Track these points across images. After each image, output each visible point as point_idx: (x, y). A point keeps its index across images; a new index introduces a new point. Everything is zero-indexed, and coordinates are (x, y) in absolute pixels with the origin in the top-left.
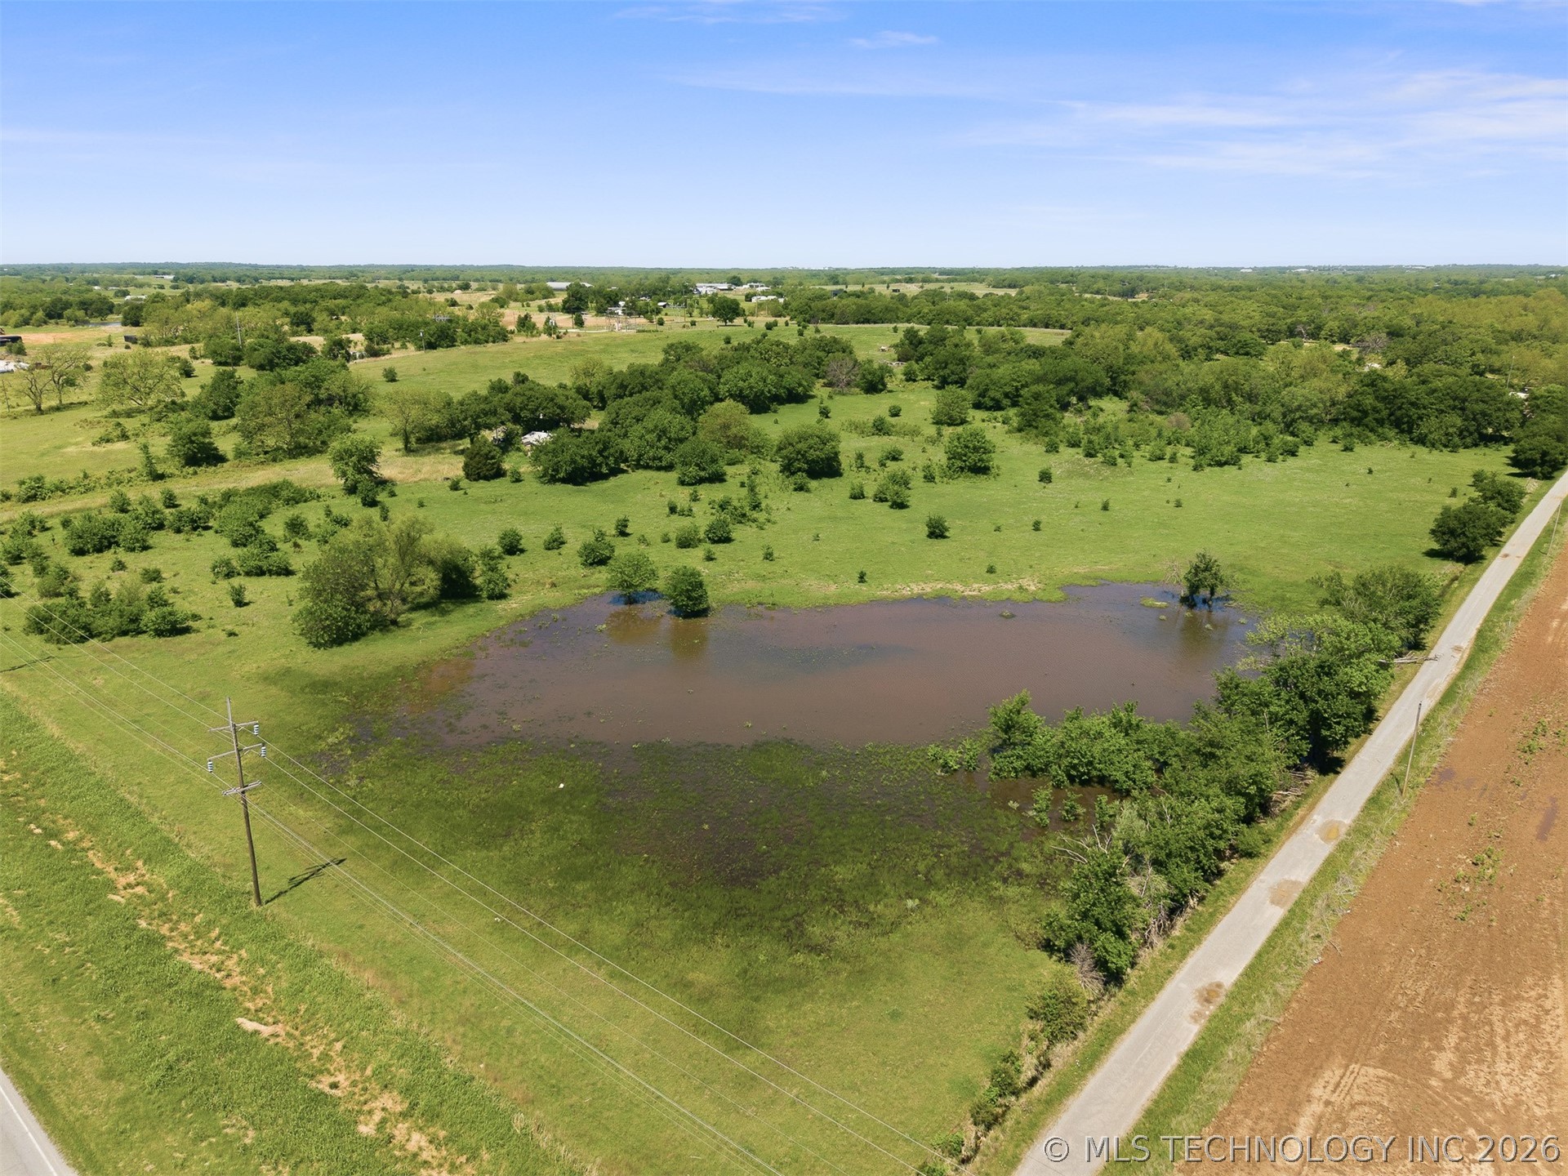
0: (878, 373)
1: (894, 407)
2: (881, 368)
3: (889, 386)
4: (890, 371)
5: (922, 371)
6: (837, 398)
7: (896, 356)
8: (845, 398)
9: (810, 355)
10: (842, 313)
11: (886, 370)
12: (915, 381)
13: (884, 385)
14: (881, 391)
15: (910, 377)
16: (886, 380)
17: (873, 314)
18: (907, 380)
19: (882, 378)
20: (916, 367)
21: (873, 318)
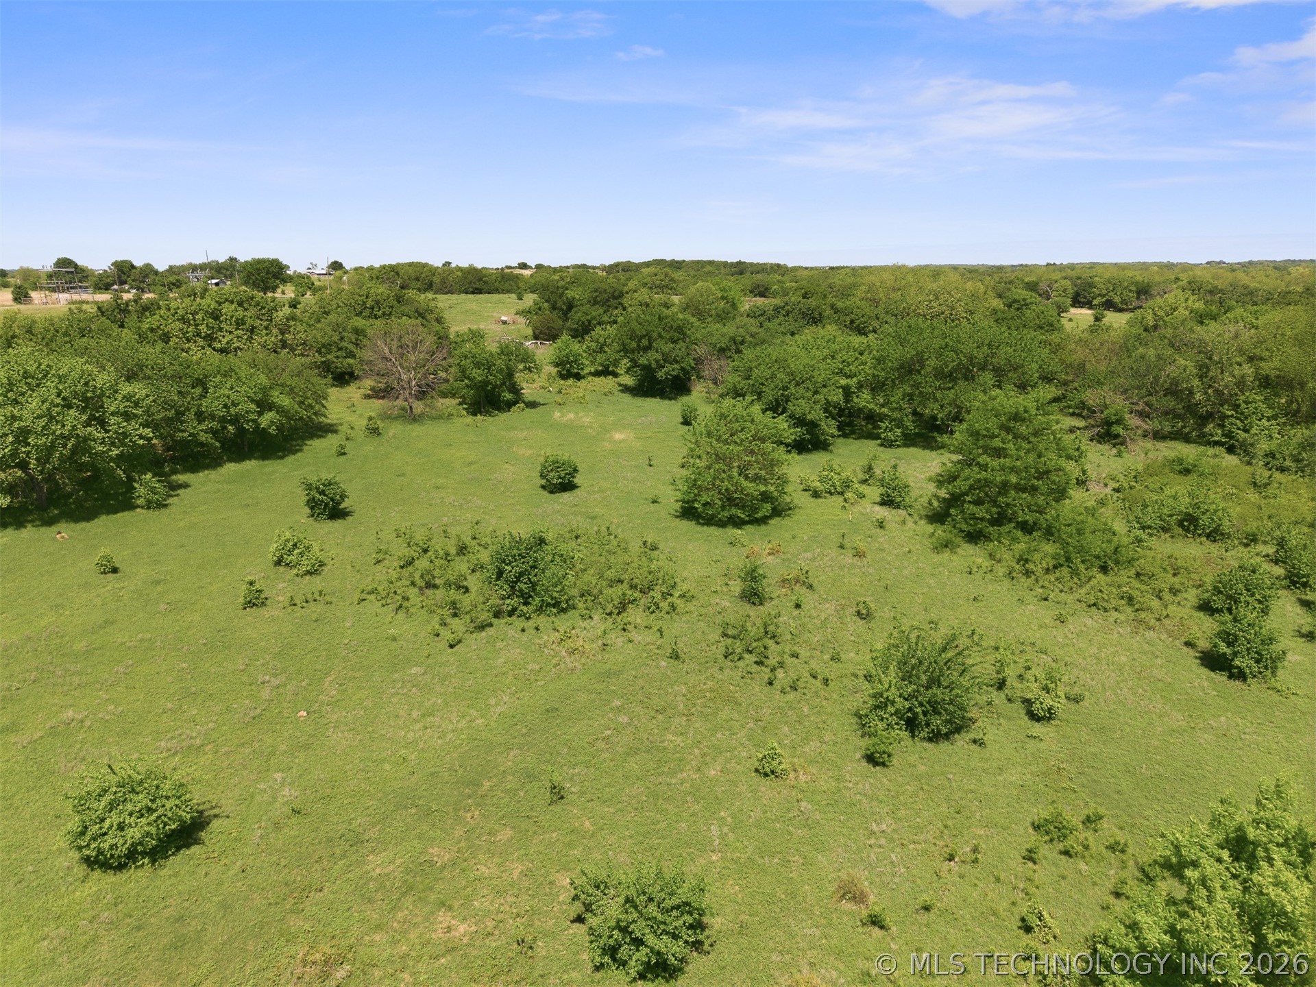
0: (500, 363)
1: (556, 465)
2: (505, 351)
3: (528, 392)
4: (527, 358)
5: (592, 353)
6: (394, 430)
7: (529, 331)
8: (416, 430)
9: (337, 327)
10: (443, 281)
11: (515, 356)
12: (578, 377)
13: (515, 390)
14: (510, 405)
15: (568, 371)
16: (519, 377)
17: (485, 282)
18: (564, 377)
19: (510, 375)
20: (576, 347)
21: (486, 288)
